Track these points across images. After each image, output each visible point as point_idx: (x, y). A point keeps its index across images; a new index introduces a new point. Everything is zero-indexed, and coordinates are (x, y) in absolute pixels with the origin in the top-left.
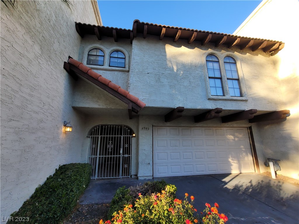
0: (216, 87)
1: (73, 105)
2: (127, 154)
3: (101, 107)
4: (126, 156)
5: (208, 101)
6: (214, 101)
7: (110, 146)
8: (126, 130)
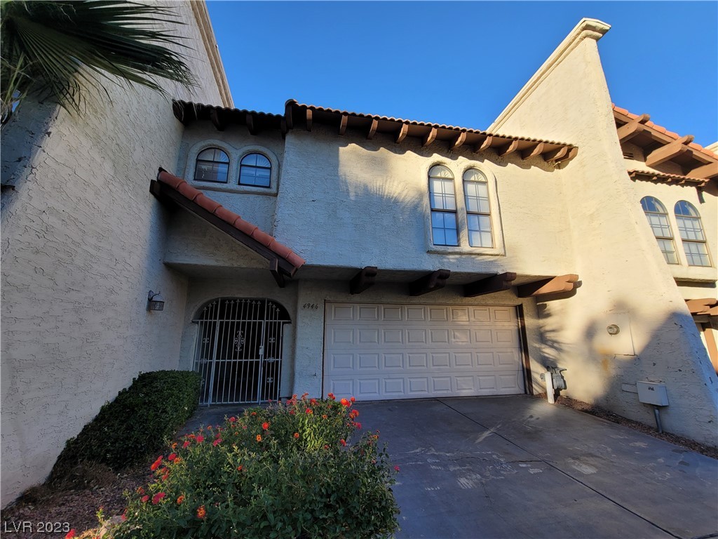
0: (444, 228)
1: (167, 261)
2: (273, 356)
3: (220, 264)
4: (271, 360)
5: (426, 256)
6: (438, 256)
7: (239, 341)
8: (272, 309)
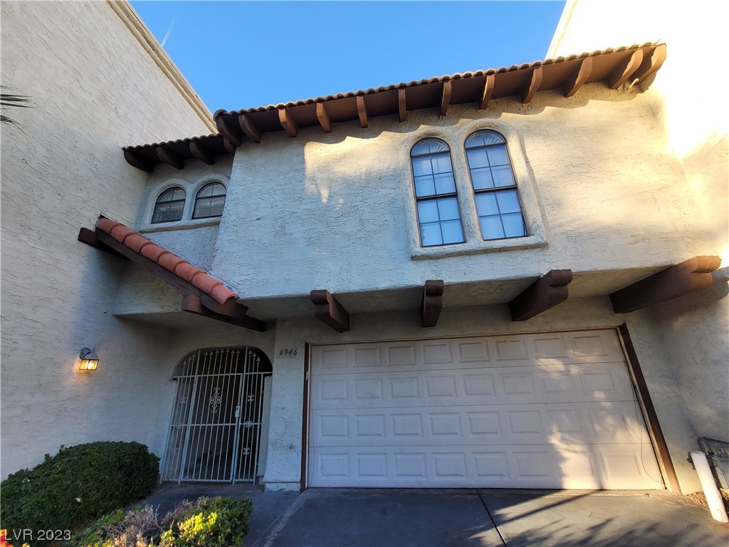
0: (440, 222)
2: (252, 420)
4: (249, 424)
5: (411, 264)
6: (431, 261)
7: (216, 400)
8: (252, 358)
